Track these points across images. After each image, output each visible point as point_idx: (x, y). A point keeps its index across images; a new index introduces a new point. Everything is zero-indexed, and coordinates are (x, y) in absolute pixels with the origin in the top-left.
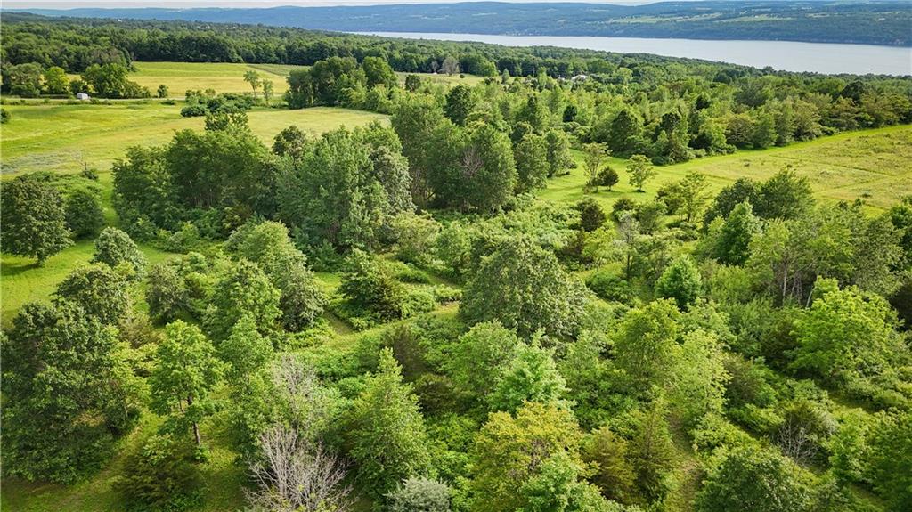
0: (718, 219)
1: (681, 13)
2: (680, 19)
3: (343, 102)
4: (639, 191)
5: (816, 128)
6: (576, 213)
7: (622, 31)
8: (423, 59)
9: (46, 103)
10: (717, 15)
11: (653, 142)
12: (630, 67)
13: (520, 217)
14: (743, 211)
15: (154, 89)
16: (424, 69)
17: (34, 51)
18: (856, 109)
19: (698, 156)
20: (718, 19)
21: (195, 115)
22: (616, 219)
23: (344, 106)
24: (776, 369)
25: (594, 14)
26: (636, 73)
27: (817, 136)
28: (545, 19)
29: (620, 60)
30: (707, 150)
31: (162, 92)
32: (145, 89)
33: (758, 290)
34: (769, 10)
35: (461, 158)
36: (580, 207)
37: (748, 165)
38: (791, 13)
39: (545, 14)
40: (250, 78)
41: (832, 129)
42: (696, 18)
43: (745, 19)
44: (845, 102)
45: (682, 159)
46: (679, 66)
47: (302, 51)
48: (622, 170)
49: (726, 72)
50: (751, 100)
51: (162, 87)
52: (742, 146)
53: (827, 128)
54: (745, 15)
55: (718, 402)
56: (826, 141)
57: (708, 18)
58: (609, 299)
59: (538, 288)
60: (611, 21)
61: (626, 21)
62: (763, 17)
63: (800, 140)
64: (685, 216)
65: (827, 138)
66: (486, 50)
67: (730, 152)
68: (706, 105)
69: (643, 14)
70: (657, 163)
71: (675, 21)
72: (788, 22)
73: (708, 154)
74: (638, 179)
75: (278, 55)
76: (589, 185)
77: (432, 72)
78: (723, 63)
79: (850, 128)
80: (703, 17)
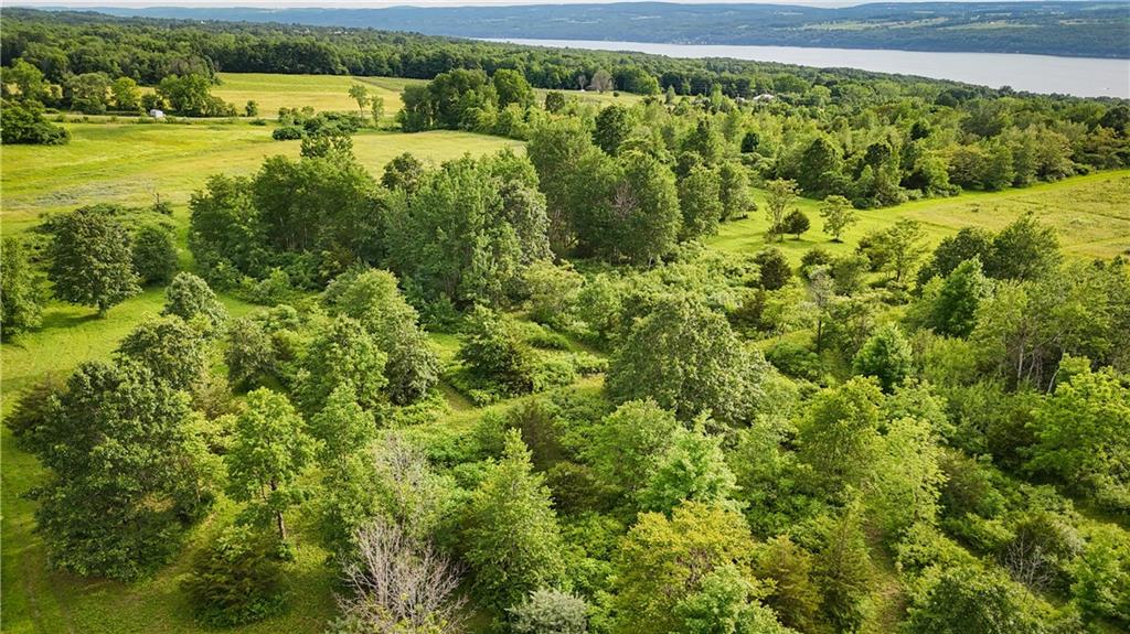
0: (936, 279)
1: (895, 18)
2: (894, 25)
3: (468, 125)
4: (836, 241)
5: (1065, 165)
6: (755, 266)
7: (818, 41)
8: (568, 72)
9: (113, 120)
10: (941, 20)
11: (855, 180)
12: (828, 84)
13: (684, 271)
14: (969, 270)
15: (241, 106)
16: (569, 85)
17: (100, 58)
18: (1119, 141)
19: (912, 199)
20: (943, 25)
21: (290, 138)
22: (805, 275)
23: (470, 130)
24: (1006, 470)
25: (783, 18)
26: (835, 93)
27: (1067, 176)
28: (721, 24)
29: (818, 77)
30: (924, 191)
31: (251, 110)
32: (231, 106)
33: (985, 370)
34: (1008, 14)
35: (612, 196)
36: (760, 260)
37: (976, 211)
38: (1036, 18)
39: (722, 17)
40: (356, 93)
41: (1086, 167)
42: (915, 24)
43: (978, 26)
44: (1104, 133)
45: (891, 201)
46: (891, 85)
47: (421, 62)
48: (814, 214)
49: (952, 92)
50: (983, 128)
51: (251, 103)
52: (969, 186)
53: (1080, 166)
54: (977, 21)
55: (930, 510)
56: (1078, 182)
57: (930, 24)
58: (793, 375)
59: (704, 361)
60: (806, 27)
61: (825, 27)
62: (1001, 24)
63: (1045, 180)
64: (893, 274)
65: (1081, 178)
66: (647, 62)
67: (953, 193)
68: (925, 134)
69: (846, 19)
70: (859, 207)
71: (887, 27)
72: (1034, 29)
73: (925, 195)
74: (835, 225)
75: (391, 65)
76: (771, 232)
77: (579, 89)
78: (948, 82)
79: (1110, 166)
80: (923, 23)
